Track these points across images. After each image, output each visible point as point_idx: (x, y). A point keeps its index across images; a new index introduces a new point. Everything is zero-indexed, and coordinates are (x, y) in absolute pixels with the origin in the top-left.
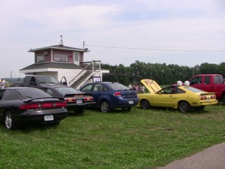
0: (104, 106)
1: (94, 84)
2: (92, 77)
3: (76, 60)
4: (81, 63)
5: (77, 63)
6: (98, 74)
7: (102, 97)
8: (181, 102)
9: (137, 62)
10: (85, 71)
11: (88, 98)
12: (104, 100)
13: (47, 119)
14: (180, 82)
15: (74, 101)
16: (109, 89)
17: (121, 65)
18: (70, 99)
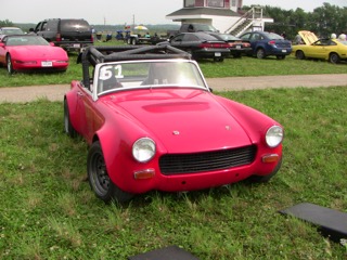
0: (260, 53)
1: (251, 34)
2: (251, 27)
3: (234, 5)
4: (239, 9)
5: (234, 9)
6: (260, 23)
7: (258, 45)
8: (332, 54)
9: (326, 5)
10: (243, 19)
11: (246, 44)
12: (260, 48)
13: (216, 55)
14: (334, 35)
15: (234, 46)
16: (265, 38)
17: (299, 9)
18: (231, 44)
